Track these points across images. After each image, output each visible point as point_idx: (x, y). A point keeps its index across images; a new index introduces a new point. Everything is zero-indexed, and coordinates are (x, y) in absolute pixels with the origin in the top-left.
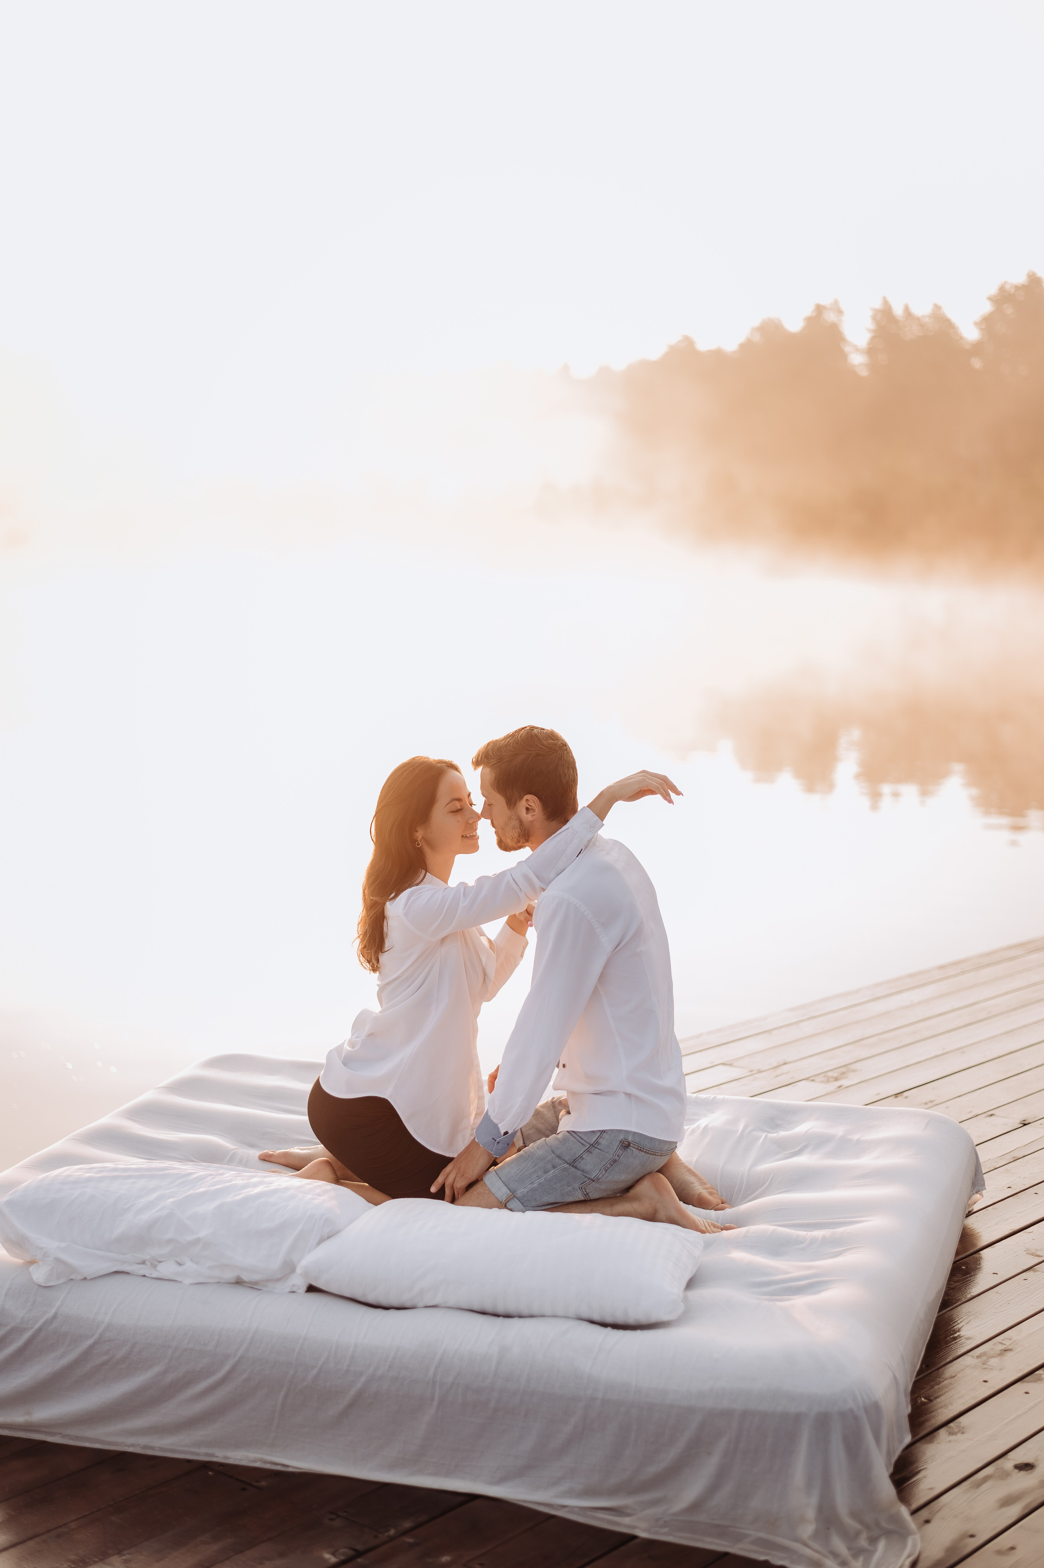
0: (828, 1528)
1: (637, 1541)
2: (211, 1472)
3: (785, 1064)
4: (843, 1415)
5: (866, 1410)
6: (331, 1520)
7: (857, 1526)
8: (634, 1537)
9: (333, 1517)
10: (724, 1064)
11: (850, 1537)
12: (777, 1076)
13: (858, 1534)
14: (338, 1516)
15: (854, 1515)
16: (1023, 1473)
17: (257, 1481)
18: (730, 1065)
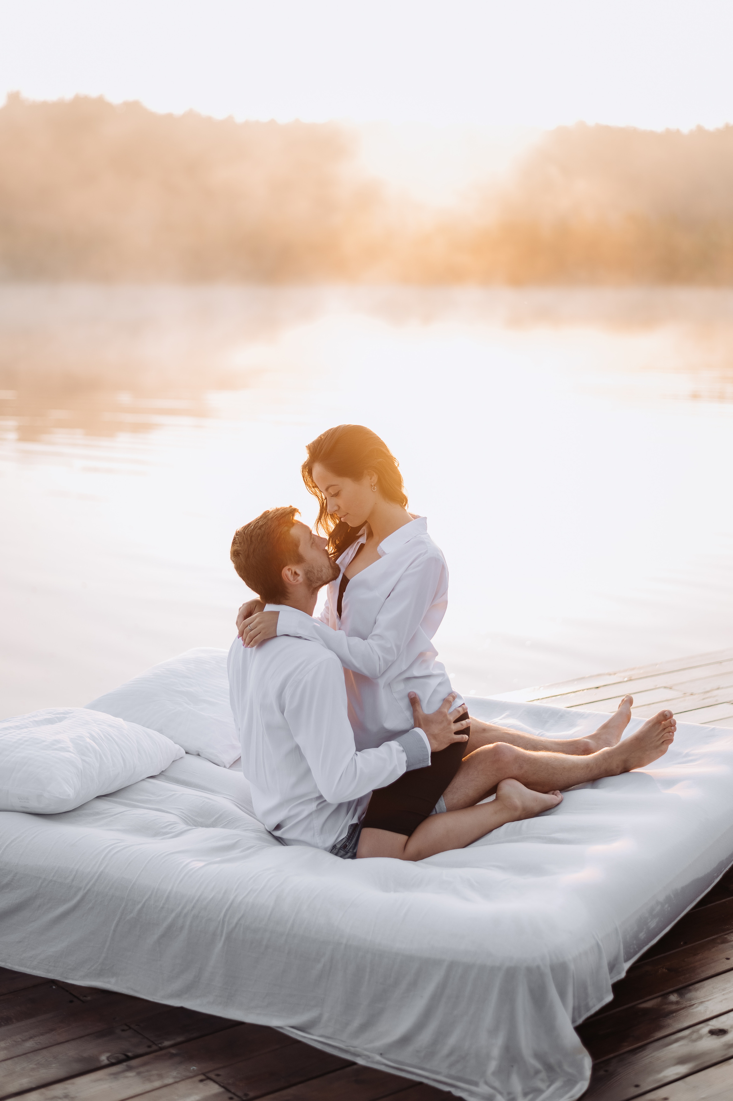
0: (512, 1066)
1: (355, 1067)
2: (55, 986)
3: (718, 689)
4: (529, 970)
5: (553, 969)
6: (123, 1030)
7: (538, 1066)
8: (354, 1064)
9: (126, 1028)
10: (665, 687)
11: (527, 1075)
12: (704, 699)
13: (537, 1072)
14: (130, 1028)
15: (537, 1056)
16: (714, 1037)
17: (85, 996)
18: (671, 688)
